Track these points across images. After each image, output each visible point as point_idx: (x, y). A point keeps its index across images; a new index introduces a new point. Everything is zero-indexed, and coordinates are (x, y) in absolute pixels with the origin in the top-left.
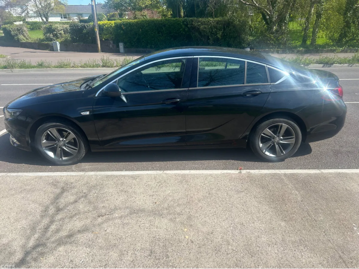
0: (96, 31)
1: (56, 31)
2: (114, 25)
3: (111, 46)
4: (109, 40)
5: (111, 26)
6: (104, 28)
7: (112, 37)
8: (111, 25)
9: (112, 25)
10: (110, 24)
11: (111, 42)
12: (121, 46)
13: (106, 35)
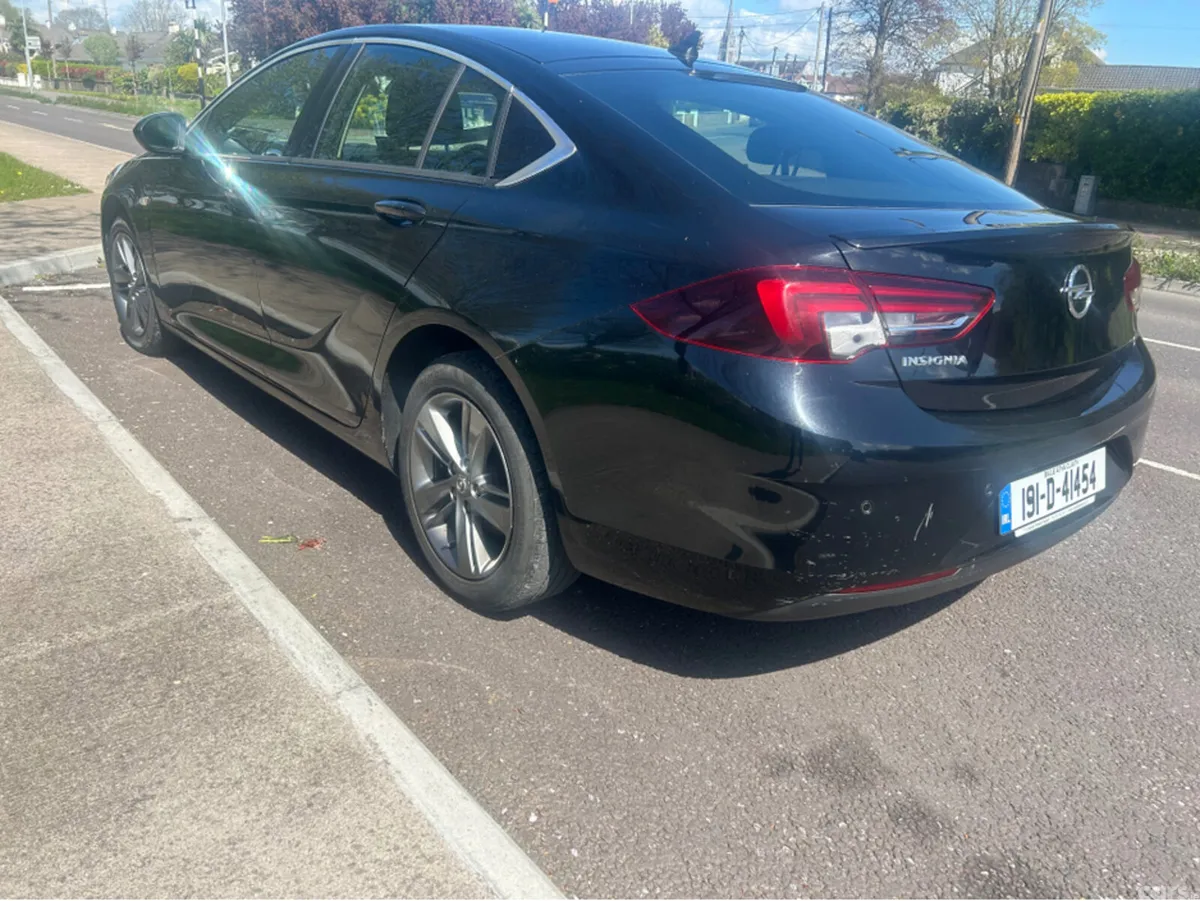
0: (1018, 126)
1: (915, 124)
2: (1086, 107)
3: (1053, 185)
4: (1054, 163)
5: (1077, 110)
6: (1050, 116)
7: (1068, 151)
8: (1077, 106)
9: (1082, 106)
10: (1077, 102)
11: (1059, 170)
12: (1086, 186)
13: (1052, 142)
